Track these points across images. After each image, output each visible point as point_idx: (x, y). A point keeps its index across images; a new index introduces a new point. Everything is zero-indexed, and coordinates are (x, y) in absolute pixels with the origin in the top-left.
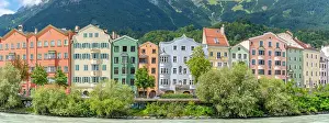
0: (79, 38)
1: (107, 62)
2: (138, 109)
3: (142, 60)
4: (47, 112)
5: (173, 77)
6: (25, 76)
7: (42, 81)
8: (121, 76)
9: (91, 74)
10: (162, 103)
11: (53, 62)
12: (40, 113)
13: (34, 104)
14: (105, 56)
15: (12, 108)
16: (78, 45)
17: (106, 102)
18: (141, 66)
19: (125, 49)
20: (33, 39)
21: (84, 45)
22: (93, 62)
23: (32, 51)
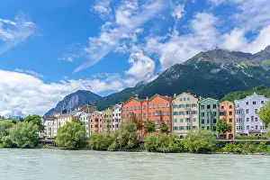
0: (177, 101)
1: (196, 116)
2: (219, 147)
3: (222, 114)
4: (155, 150)
5: (246, 124)
6: (140, 127)
7: (151, 130)
8: (206, 125)
9: (185, 124)
10: (237, 143)
11: (159, 118)
12: (150, 151)
13: (146, 145)
14: (194, 112)
15: (130, 148)
16: (175, 106)
17: (195, 142)
18: (221, 117)
19: (209, 107)
20: (145, 104)
21: (180, 106)
22: (187, 116)
23: (145, 111)
